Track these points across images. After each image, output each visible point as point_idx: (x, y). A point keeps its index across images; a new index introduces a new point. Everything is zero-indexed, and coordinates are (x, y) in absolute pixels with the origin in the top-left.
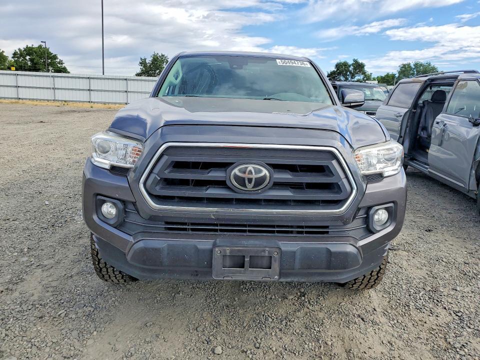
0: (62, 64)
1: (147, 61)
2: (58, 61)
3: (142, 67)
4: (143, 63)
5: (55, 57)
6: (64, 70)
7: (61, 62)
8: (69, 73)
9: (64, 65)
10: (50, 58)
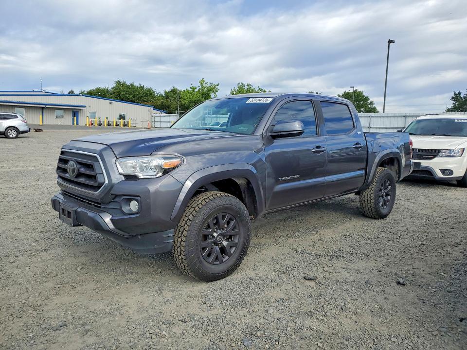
0: (372, 104)
1: (462, 95)
2: (370, 102)
3: (455, 102)
4: (457, 97)
5: (367, 99)
6: (374, 110)
7: (372, 103)
8: (378, 112)
9: (374, 105)
10: (363, 100)
